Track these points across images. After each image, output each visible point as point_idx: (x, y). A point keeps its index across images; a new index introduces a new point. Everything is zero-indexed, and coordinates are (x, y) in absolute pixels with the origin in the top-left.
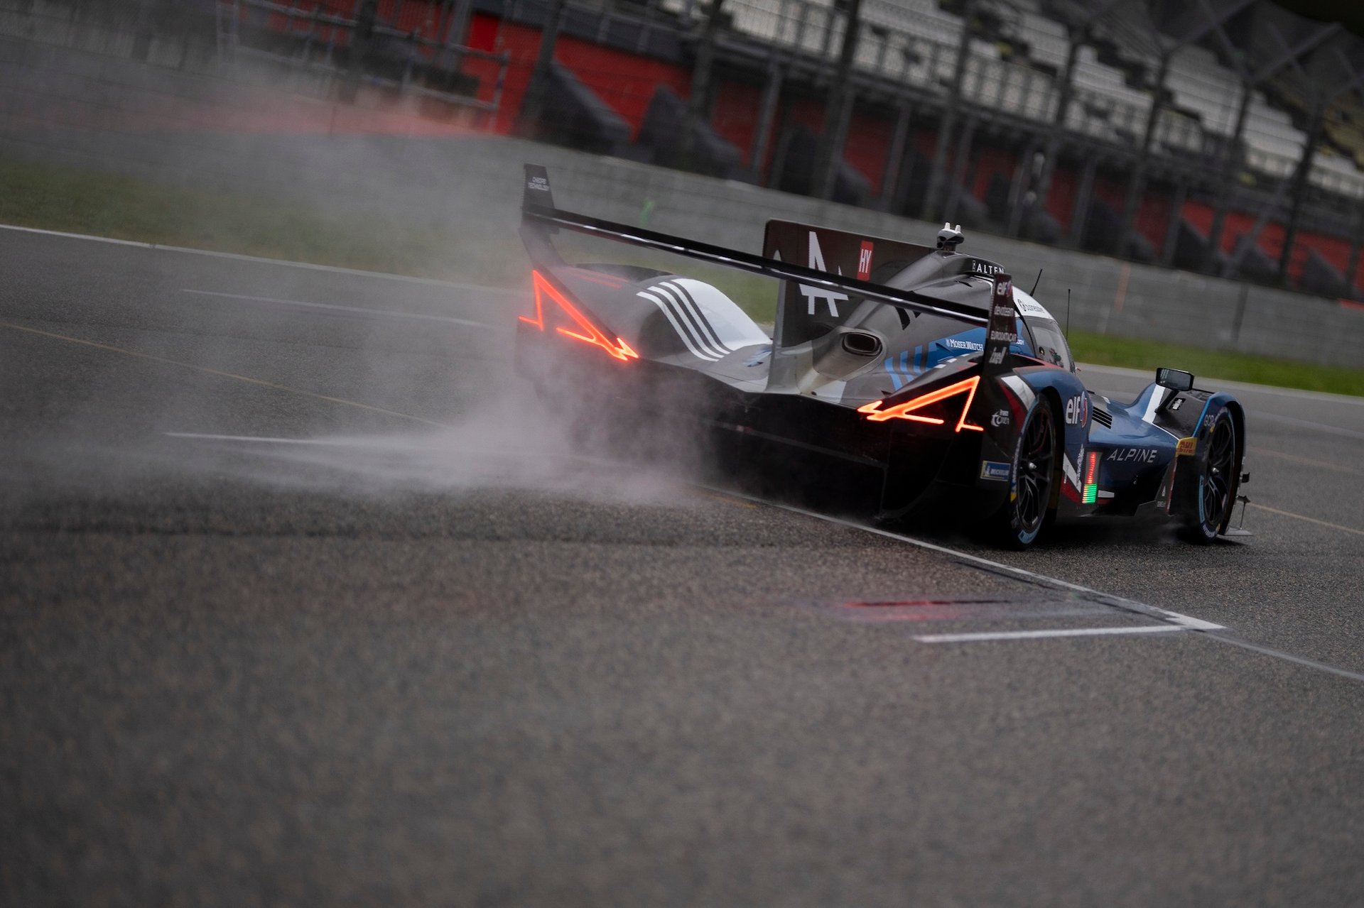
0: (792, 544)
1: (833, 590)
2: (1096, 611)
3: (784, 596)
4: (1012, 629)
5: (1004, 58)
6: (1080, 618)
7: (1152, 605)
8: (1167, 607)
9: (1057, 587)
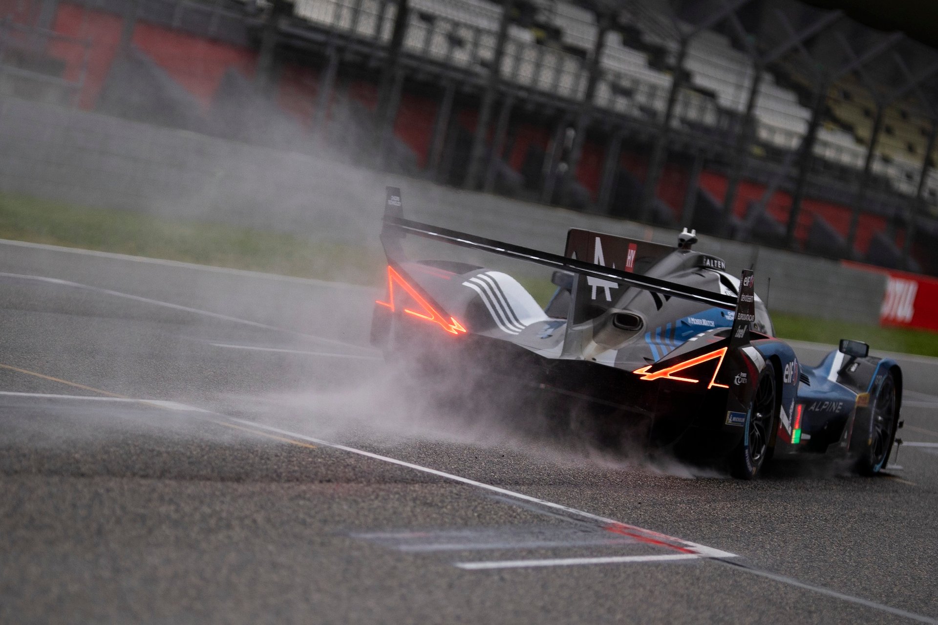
0: (348, 481)
1: (385, 522)
2: (621, 541)
3: (340, 527)
4: (546, 557)
5: (539, 42)
6: (608, 548)
7: (672, 535)
8: (685, 537)
9: (586, 520)
